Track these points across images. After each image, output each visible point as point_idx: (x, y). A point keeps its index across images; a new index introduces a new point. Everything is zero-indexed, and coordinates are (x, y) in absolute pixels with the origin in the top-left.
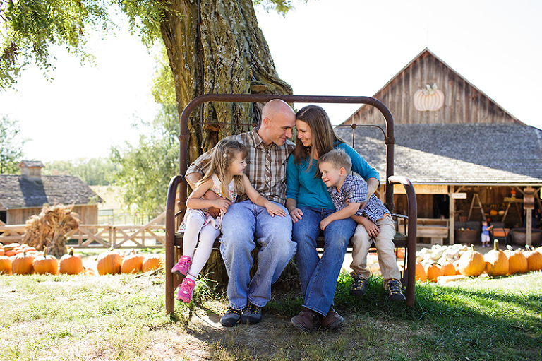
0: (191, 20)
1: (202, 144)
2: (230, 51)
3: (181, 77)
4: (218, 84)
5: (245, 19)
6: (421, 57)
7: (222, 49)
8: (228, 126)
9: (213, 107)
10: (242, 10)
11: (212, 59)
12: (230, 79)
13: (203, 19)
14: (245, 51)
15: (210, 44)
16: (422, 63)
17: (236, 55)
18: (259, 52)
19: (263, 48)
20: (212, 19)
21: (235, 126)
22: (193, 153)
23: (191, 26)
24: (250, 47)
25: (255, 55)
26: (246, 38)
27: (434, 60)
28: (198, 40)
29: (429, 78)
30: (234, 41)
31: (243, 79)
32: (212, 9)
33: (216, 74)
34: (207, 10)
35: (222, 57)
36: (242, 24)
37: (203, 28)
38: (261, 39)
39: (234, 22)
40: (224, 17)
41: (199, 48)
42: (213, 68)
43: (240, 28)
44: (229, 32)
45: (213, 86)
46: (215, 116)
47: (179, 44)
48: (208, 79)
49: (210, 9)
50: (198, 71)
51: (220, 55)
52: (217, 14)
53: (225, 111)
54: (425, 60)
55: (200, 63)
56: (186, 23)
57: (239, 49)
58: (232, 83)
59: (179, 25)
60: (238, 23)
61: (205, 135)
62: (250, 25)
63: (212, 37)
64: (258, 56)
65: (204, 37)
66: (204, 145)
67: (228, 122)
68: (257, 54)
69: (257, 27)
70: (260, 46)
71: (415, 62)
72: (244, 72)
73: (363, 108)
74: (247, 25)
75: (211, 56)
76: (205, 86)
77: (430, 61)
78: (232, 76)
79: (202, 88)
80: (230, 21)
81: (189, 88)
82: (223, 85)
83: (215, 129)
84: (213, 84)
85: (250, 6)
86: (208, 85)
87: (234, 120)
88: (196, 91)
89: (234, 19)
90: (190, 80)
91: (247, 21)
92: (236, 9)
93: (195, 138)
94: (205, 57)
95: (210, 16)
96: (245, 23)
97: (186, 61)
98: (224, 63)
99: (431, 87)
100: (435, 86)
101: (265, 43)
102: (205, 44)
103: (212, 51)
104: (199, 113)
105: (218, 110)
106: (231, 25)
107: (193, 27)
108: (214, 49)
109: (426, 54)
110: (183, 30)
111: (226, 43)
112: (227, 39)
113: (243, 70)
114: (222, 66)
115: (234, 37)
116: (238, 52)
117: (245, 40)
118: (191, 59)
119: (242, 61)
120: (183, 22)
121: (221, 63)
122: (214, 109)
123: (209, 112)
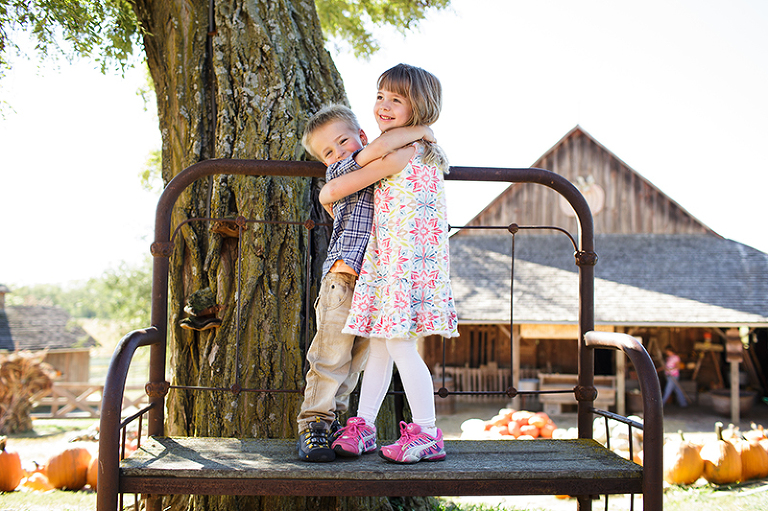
0: (195, 26)
1: (206, 262)
2: (267, 83)
3: (173, 132)
4: (241, 144)
5: (300, 29)
6: (570, 137)
7: (253, 79)
8: (256, 226)
9: (229, 188)
10: (293, 13)
11: (231, 97)
12: (264, 135)
13: (218, 23)
14: (297, 85)
15: (229, 69)
16: (571, 146)
17: (278, 90)
18: (325, 90)
19: (332, 83)
20: (235, 22)
21: (273, 226)
22: (191, 280)
23: (195, 38)
24: (307, 80)
25: (316, 95)
26: (301, 63)
27: (588, 143)
28: (208, 64)
29: (582, 168)
30: (276, 64)
31: (291, 135)
32: (235, 7)
33: (239, 126)
34: (227, 8)
35: (252, 94)
36: (292, 36)
37: (217, 41)
38: (328, 67)
39: (277, 31)
40: (257, 19)
41: (208, 78)
42: (233, 113)
43: (288, 44)
44: (266, 48)
45: (232, 147)
46: (232, 206)
47: (171, 72)
48: (222, 136)
49: (231, 7)
50: (205, 122)
51: (247, 90)
52: (244, 15)
53: (252, 197)
54: (576, 142)
55: (210, 108)
56: (186, 31)
57: (285, 79)
58: (268, 142)
59: (173, 36)
60: (285, 33)
61: (212, 244)
62: (309, 40)
63: (235, 56)
64: (321, 97)
65: (218, 56)
66: (210, 264)
67: (258, 217)
68: (321, 92)
69: (321, 46)
70: (327, 81)
71: (561, 145)
72: (293, 122)
74: (303, 41)
75: (230, 92)
76: (217, 148)
77: (582, 144)
78: (270, 129)
79: (212, 152)
80: (269, 28)
81: (187, 153)
82: (251, 147)
83: (232, 233)
84: (232, 145)
85: (309, 8)
86: (222, 147)
87: (270, 214)
88: (201, 158)
89: (277, 26)
90: (188, 137)
91: (302, 34)
92: (281, 8)
93: (194, 251)
94: (220, 93)
95: (231, 19)
96: (299, 37)
97: (183, 101)
98: (254, 103)
99: (586, 181)
100: (591, 179)
101: (336, 75)
102: (219, 71)
103: (232, 82)
104: (205, 201)
105: (238, 195)
106: (271, 35)
107: (200, 39)
108: (237, 79)
109: (577, 134)
110: (181, 44)
111: (260, 68)
112: (262, 61)
113: (290, 119)
114: (250, 111)
115: (275, 56)
116: (282, 85)
117: (298, 65)
118: (193, 99)
119: (290, 102)
120: (179, 30)
121: (249, 105)
122: (233, 194)
123: (221, 199)
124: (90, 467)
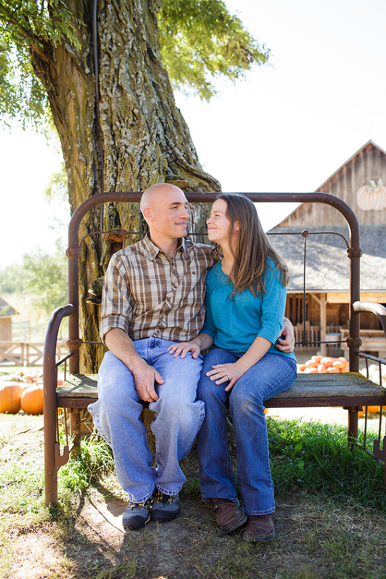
0: (86, 96)
1: (102, 259)
2: (137, 135)
3: (75, 171)
4: (122, 179)
5: (158, 94)
6: (364, 150)
7: (127, 133)
8: (134, 236)
9: (115, 210)
10: (154, 83)
11: (113, 147)
12: (137, 173)
13: (102, 93)
14: (158, 135)
15: (111, 127)
16: (365, 156)
17: (145, 141)
18: (177, 137)
19: (182, 132)
20: (114, 94)
22: (91, 271)
23: (87, 104)
24: (165, 131)
25: (171, 143)
26: (160, 119)
27: (379, 154)
28: (96, 122)
29: (374, 173)
30: (143, 122)
31: (155, 172)
32: (114, 82)
33: (120, 166)
34: (108, 83)
35: (127, 144)
36: (153, 101)
37: (103, 106)
38: (179, 121)
39: (143, 98)
40: (129, 90)
41: (97, 133)
42: (115, 158)
43: (151, 106)
44: (136, 111)
45: (116, 181)
46: (117, 222)
47: (72, 128)
48: (108, 174)
49: (111, 82)
50: (97, 163)
51: (124, 141)
52: (120, 88)
53: (130, 215)
54: (369, 153)
55: (99, 153)
56: (80, 100)
57: (150, 133)
58: (139, 177)
59: (72, 105)
60: (148, 99)
61: (105, 247)
62: (165, 102)
63: (115, 117)
64: (175, 143)
65: (103, 117)
66: (104, 261)
67: (135, 230)
68: (175, 139)
69: (173, 106)
70: (178, 130)
71: (357, 156)
72: (156, 163)
73: (300, 208)
74: (161, 103)
75: (112, 143)
76: (106, 182)
77: (374, 155)
78: (141, 168)
79: (102, 184)
80: (138, 96)
81: (85, 185)
82: (129, 181)
83: (118, 240)
84: (116, 180)
85: (164, 78)
86: (109, 181)
87: (143, 227)
88: (94, 190)
89: (143, 94)
90: (85, 175)
91: (160, 98)
92: (145, 81)
93: (92, 252)
94: (105, 144)
95: (111, 91)
96: (158, 100)
97: (81, 150)
98: (129, 150)
99: (376, 183)
100: (380, 182)
101: (185, 126)
102: (105, 128)
103: (114, 136)
104: (99, 218)
105: (121, 215)
106: (139, 102)
107: (90, 105)
108: (117, 133)
109: (370, 147)
110: (77, 110)
111: (132, 125)
112: (134, 120)
113: (154, 160)
114: (126, 156)
115: (142, 117)
116: (147, 137)
117: (158, 121)
118: (87, 147)
119: (153, 149)
120: (76, 99)
121: (126, 151)
122: (117, 213)
123: (110, 217)
124: (22, 398)
